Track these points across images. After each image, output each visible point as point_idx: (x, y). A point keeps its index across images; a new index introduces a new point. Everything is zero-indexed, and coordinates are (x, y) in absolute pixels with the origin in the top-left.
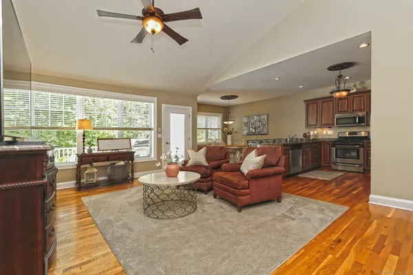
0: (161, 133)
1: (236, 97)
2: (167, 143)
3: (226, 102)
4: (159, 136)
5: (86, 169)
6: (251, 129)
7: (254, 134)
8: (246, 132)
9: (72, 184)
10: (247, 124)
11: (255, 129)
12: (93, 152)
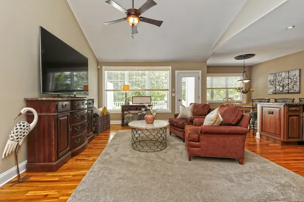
0: (174, 92)
1: (252, 55)
2: (179, 100)
3: (241, 62)
4: (173, 95)
5: (126, 114)
6: (278, 87)
7: (281, 93)
8: (271, 90)
9: (120, 122)
10: (272, 82)
11: (283, 86)
12: (130, 104)
